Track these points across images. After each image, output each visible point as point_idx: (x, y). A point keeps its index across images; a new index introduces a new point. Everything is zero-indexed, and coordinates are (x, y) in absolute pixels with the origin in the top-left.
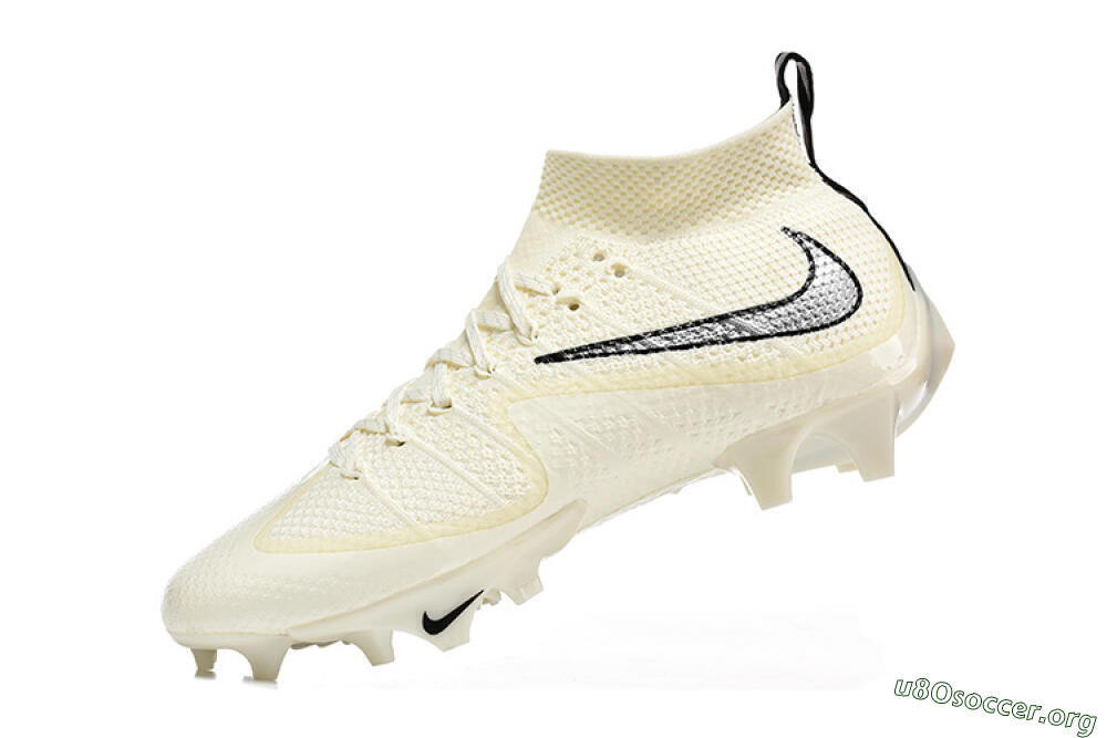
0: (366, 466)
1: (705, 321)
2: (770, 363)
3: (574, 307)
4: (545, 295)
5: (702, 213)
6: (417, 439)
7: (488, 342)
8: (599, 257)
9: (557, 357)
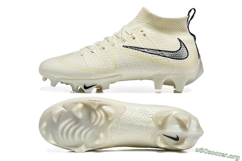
0: (85, 54)
1: (157, 50)
2: (166, 62)
3: (134, 39)
4: (130, 35)
5: (164, 30)
6: (96, 52)
7: (116, 39)
8: (142, 31)
9: (127, 47)
